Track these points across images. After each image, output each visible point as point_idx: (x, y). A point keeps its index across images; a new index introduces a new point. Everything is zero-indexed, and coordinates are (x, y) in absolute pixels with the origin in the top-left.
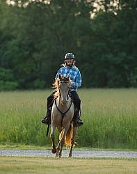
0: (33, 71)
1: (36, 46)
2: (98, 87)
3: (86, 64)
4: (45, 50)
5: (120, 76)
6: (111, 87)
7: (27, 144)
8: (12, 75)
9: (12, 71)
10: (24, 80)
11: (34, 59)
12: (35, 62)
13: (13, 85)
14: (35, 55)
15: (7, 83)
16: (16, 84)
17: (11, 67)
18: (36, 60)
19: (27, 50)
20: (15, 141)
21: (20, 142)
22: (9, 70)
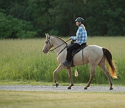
0: (48, 23)
1: (51, 4)
2: (100, 36)
3: (91, 17)
4: (58, 6)
5: (117, 26)
6: (110, 35)
7: (38, 81)
8: (32, 26)
9: (32, 23)
10: (41, 30)
11: (49, 13)
12: (50, 16)
13: (33, 34)
14: (50, 10)
15: (28, 32)
16: (35, 33)
17: (31, 20)
18: (51, 14)
19: (44, 6)
20: (28, 79)
21: (31, 79)
22: (29, 22)
